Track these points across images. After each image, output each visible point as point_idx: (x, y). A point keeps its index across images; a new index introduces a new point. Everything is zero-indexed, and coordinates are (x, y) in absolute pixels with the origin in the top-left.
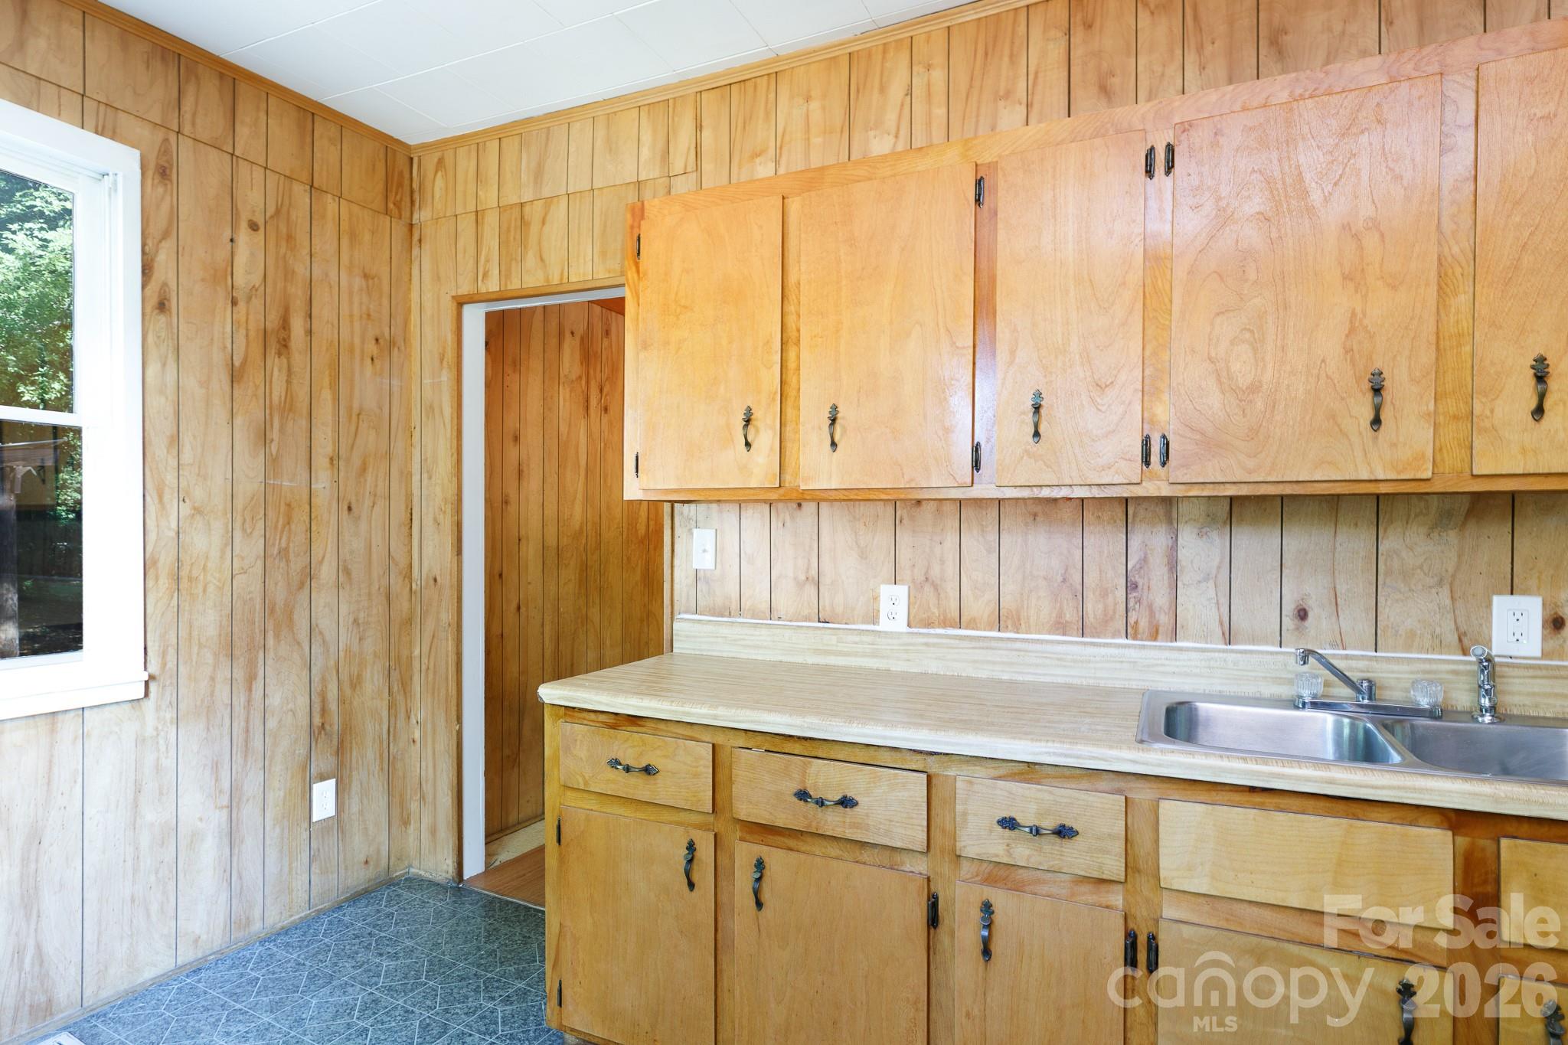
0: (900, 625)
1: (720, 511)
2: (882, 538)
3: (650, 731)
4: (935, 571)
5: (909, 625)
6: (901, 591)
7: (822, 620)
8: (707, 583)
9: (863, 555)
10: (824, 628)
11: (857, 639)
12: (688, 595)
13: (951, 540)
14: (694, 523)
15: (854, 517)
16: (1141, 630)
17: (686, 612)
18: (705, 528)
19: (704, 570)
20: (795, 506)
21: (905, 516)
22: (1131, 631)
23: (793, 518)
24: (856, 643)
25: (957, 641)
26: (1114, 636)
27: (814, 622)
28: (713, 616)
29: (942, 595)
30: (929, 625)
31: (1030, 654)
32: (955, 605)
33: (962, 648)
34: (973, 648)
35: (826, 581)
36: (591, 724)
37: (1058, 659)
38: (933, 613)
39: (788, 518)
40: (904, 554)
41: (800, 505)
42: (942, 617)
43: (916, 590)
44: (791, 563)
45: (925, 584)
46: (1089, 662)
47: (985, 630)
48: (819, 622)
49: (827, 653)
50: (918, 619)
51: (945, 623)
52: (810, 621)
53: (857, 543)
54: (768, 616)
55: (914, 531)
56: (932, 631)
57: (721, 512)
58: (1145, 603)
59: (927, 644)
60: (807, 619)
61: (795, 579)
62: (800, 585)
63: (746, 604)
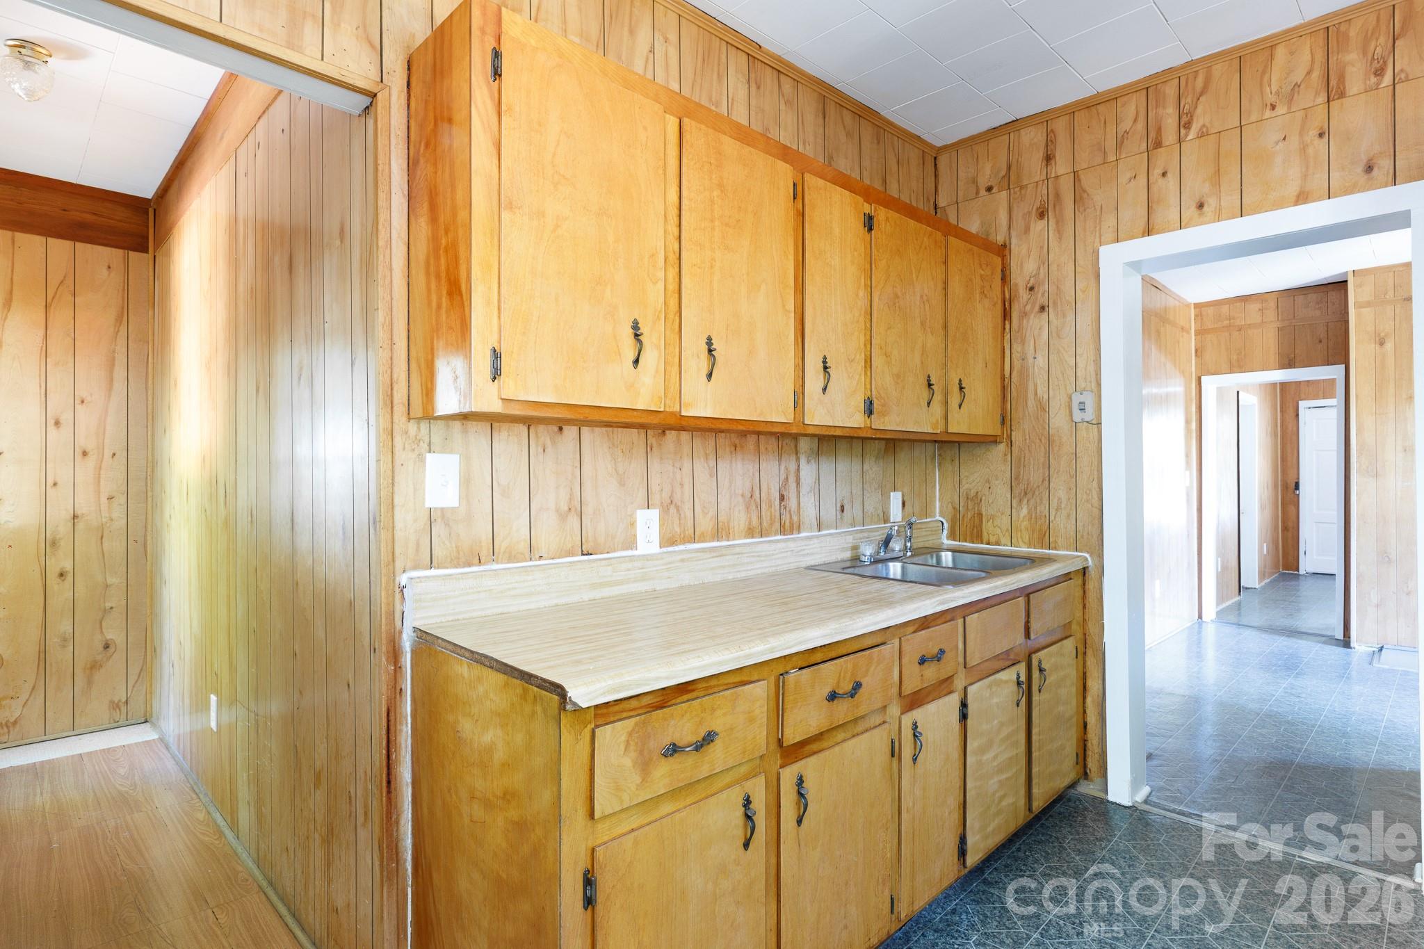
0: (655, 548)
1: (465, 431)
2: (637, 466)
3: (702, 694)
4: (677, 497)
5: (661, 547)
6: (654, 514)
7: (585, 552)
8: (447, 525)
9: (622, 484)
10: (589, 561)
11: (630, 565)
12: (418, 544)
13: (687, 465)
14: (426, 446)
15: (613, 445)
16: (786, 528)
17: (416, 568)
18: (443, 451)
19: (442, 509)
20: (556, 429)
21: (655, 445)
22: (783, 531)
23: (554, 443)
24: (629, 570)
25: (702, 554)
26: (775, 535)
27: (577, 555)
28: (456, 567)
29: (682, 516)
30: (674, 543)
31: (744, 555)
32: (690, 523)
33: (706, 559)
34: (713, 557)
35: (588, 510)
36: (632, 713)
37: (759, 556)
38: (677, 532)
39: (548, 442)
40: (655, 481)
41: (561, 429)
42: (682, 536)
43: (665, 510)
44: (552, 495)
45: (669, 507)
46: (773, 555)
47: (709, 542)
48: (583, 555)
49: (602, 585)
50: (668, 540)
51: (684, 541)
52: (573, 555)
53: (616, 470)
54: (528, 557)
55: (661, 459)
56: (676, 548)
57: (467, 432)
58: (788, 509)
59: (682, 560)
60: (571, 553)
61: (557, 510)
62: (563, 517)
63: (501, 545)
